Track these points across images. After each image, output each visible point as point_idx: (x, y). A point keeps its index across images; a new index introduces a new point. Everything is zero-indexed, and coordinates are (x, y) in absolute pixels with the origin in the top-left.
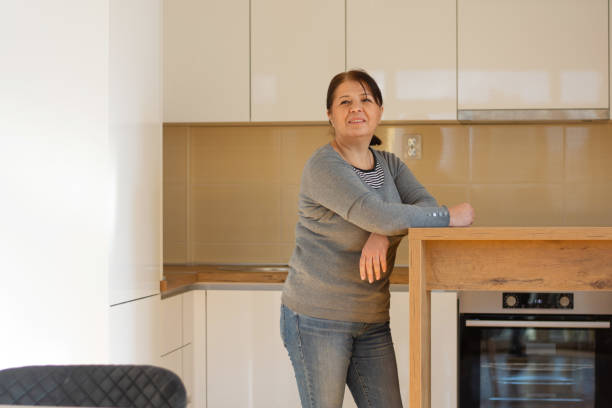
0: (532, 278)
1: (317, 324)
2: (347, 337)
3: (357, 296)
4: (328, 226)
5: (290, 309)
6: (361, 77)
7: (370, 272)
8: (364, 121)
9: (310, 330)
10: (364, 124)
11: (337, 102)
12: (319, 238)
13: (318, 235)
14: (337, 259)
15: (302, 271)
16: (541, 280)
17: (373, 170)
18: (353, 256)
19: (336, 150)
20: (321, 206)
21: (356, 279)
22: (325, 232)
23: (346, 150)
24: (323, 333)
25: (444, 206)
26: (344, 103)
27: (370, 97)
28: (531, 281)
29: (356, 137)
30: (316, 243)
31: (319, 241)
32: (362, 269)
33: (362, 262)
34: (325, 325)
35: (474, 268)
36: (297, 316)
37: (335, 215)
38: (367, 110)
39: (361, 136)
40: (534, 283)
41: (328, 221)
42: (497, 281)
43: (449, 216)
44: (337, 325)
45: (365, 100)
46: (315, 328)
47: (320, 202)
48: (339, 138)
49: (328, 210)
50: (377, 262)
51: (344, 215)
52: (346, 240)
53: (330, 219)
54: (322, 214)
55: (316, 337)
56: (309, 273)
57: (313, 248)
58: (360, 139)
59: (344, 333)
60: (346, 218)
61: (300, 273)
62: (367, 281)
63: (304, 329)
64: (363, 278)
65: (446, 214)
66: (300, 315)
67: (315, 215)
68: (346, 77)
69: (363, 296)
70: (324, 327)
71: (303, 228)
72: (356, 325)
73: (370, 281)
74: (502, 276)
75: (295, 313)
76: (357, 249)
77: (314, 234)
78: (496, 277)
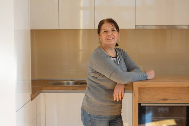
0: (177, 98)
1: (97, 117)
2: (108, 121)
3: (112, 106)
4: (101, 80)
5: (86, 111)
6: (111, 21)
7: (118, 98)
8: (113, 38)
9: (95, 120)
10: (113, 40)
11: (102, 31)
12: (97, 84)
13: (97, 83)
14: (104, 92)
15: (91, 97)
16: (181, 99)
17: (116, 57)
18: (111, 91)
19: (103, 50)
20: (98, 72)
21: (112, 100)
22: (100, 82)
23: (106, 50)
24: (100, 121)
25: (145, 72)
26: (105, 31)
27: (115, 29)
28: (177, 100)
29: (110, 45)
30: (96, 86)
31: (97, 85)
32: (114, 97)
33: (115, 94)
34: (100, 118)
35: (155, 95)
36: (90, 114)
37: (103, 76)
38: (114, 34)
39: (112, 44)
40: (178, 100)
41: (101, 78)
42: (164, 99)
43: (147, 76)
44: (105, 118)
45: (113, 30)
46: (97, 119)
47: (98, 71)
48: (103, 45)
49: (101, 74)
50: (120, 94)
51: (108, 77)
52: (108, 85)
53: (102, 78)
54: (99, 75)
55: (97, 122)
56: (94, 98)
57: (95, 88)
58: (111, 45)
59: (107, 120)
60: (109, 78)
61: (91, 98)
62: (116, 100)
63: (92, 119)
64: (115, 100)
65: (146, 75)
66: (91, 114)
67: (96, 76)
68: (105, 22)
69: (115, 106)
70: (100, 119)
71: (91, 80)
72: (111, 117)
73: (118, 101)
74: (166, 97)
75: (89, 113)
76: (112, 88)
77: (95, 82)
78: (164, 98)
